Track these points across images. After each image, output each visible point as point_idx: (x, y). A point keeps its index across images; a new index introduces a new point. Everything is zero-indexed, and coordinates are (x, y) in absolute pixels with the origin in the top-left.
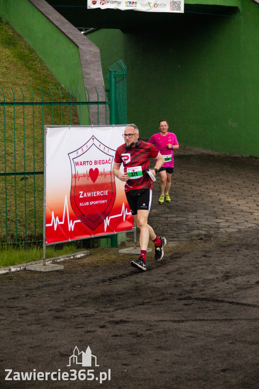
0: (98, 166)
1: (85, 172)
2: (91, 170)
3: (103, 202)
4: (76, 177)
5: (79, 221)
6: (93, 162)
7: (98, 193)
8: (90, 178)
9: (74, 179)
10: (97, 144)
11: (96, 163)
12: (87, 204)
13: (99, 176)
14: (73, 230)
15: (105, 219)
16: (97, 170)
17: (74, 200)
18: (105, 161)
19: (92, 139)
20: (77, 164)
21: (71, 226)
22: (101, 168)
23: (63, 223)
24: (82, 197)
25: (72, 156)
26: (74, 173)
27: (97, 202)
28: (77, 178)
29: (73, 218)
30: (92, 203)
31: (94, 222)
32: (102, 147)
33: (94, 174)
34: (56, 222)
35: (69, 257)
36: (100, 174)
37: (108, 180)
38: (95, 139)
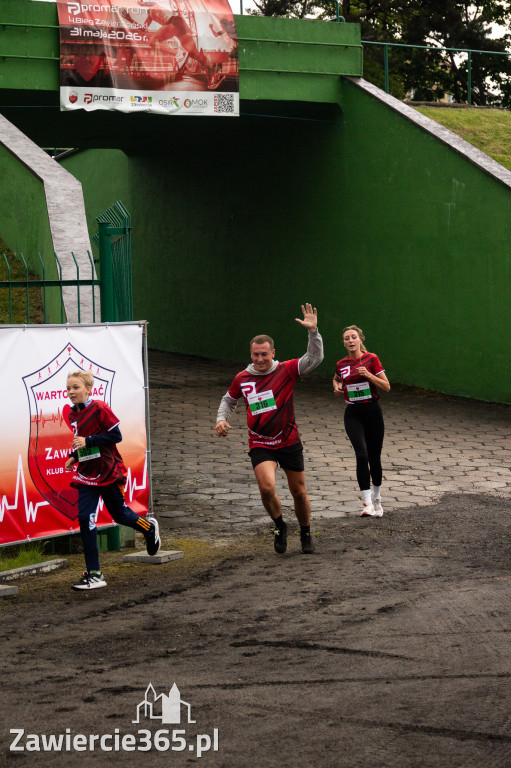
1: (55, 412)
2: (67, 408)
4: (38, 422)
5: (46, 503)
8: (64, 422)
9: (34, 425)
10: (78, 358)
12: (61, 470)
14: (34, 520)
17: (36, 463)
18: (93, 391)
19: (67, 350)
20: (40, 396)
21: (31, 513)
23: (15, 507)
24: (51, 458)
25: (31, 381)
26: (34, 413)
28: (40, 424)
29: (34, 498)
31: (73, 505)
32: (86, 364)
34: (2, 506)
38: (72, 350)
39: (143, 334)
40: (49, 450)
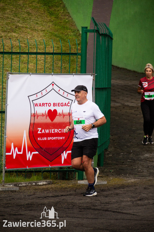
0: (56, 108)
1: (44, 112)
2: (50, 111)
3: (61, 138)
4: (34, 116)
5: (37, 153)
6: (52, 105)
7: (56, 131)
8: (48, 117)
9: (33, 117)
10: (57, 89)
11: (54, 105)
12: (45, 139)
13: (57, 117)
14: (31, 160)
15: (63, 153)
16: (55, 111)
17: (33, 134)
18: (64, 104)
19: (51, 85)
20: (36, 105)
21: (29, 156)
22: (59, 110)
23: (21, 153)
24: (41, 133)
25: (32, 98)
26: (33, 112)
27: (55, 138)
28: (36, 117)
29: (30, 150)
30: (49, 139)
31: (51, 155)
32: (61, 92)
33: (52, 114)
34: (15, 152)
35: (31, 183)
36: (58, 114)
37: (66, 120)
38: (54, 85)
39: (93, 79)
40: (40, 129)
